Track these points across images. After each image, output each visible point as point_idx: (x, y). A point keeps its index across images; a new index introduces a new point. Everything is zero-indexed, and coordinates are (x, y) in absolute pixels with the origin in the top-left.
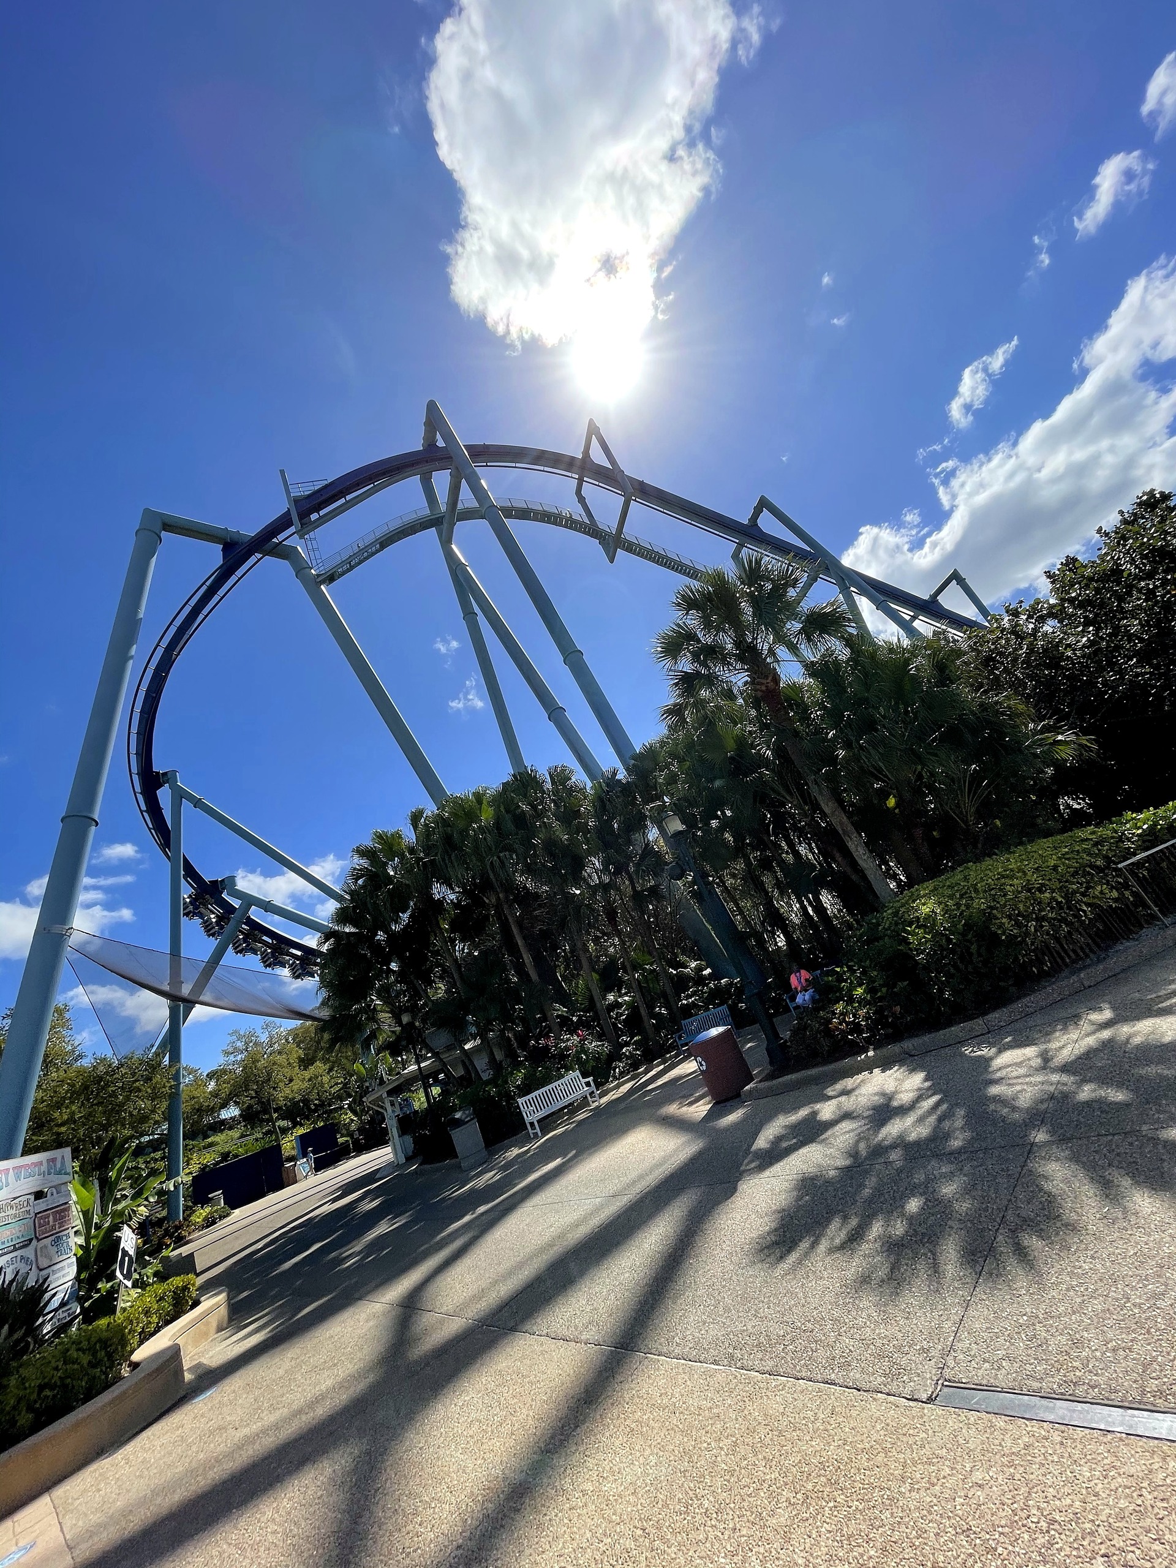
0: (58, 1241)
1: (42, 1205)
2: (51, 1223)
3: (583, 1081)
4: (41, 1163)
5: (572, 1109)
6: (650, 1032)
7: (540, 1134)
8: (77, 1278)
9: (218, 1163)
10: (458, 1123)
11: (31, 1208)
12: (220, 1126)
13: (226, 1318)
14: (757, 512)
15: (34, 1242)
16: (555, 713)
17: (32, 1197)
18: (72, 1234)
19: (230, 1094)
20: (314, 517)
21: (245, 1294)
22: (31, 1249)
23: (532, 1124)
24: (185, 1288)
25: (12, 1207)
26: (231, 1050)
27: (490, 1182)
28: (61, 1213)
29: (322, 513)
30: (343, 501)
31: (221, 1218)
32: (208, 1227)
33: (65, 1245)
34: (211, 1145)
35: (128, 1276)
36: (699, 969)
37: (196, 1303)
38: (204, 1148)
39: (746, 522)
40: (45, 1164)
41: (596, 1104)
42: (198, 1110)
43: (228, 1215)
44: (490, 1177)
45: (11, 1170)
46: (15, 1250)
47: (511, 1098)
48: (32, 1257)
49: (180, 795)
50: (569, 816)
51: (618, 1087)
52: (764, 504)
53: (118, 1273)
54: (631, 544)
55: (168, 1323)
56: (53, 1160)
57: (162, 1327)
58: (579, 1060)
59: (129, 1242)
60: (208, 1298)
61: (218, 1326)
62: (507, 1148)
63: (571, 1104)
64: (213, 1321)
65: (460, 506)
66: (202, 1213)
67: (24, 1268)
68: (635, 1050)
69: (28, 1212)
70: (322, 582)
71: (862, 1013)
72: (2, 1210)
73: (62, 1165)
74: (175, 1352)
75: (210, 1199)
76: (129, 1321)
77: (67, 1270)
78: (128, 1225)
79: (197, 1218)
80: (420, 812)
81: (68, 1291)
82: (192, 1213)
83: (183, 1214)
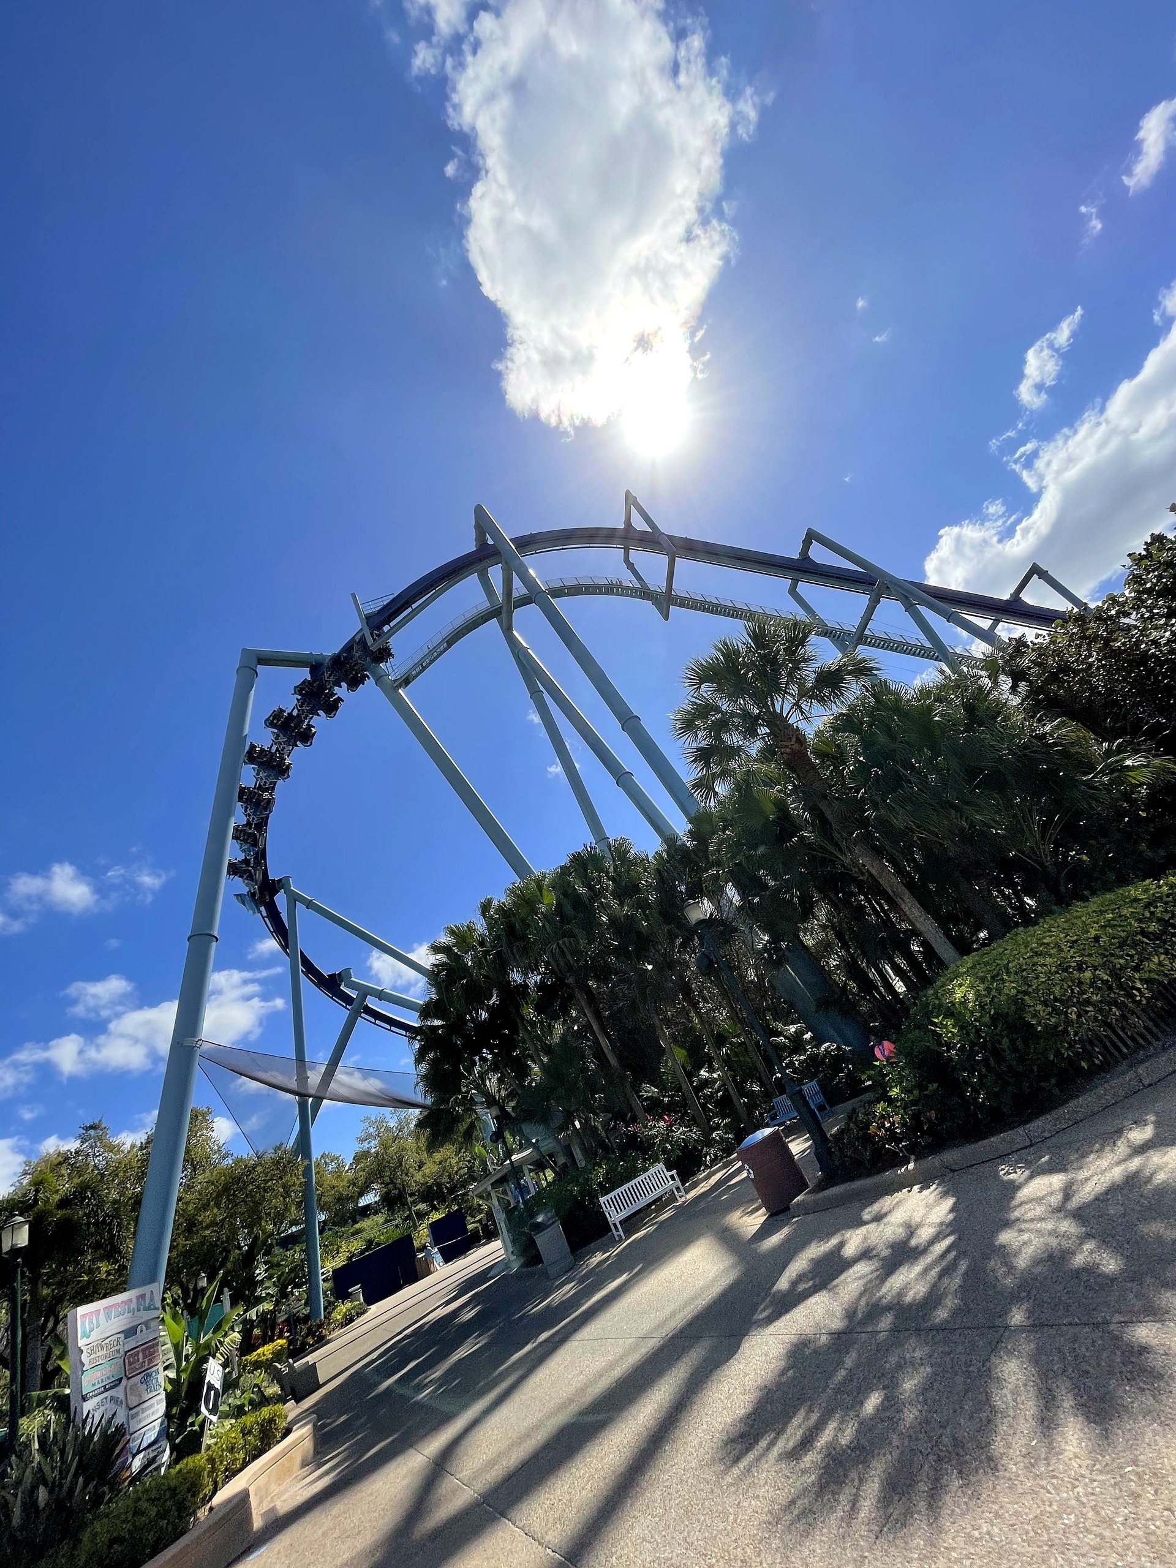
0: (147, 1379)
1: (132, 1343)
2: (141, 1360)
3: (668, 1174)
4: (130, 1301)
5: (659, 1204)
6: (743, 1112)
7: (624, 1237)
8: (168, 1415)
9: (363, 1252)
10: (539, 1227)
11: (121, 1347)
12: (366, 1211)
13: (311, 1452)
14: (807, 545)
15: (124, 1382)
16: (622, 778)
17: (122, 1336)
18: (161, 1369)
19: (365, 1182)
20: (386, 628)
21: (342, 1419)
22: (121, 1388)
23: (615, 1225)
24: (271, 1421)
25: (102, 1348)
27: (564, 1298)
28: (150, 1349)
29: (392, 624)
30: (410, 609)
31: (359, 1314)
32: (347, 1325)
33: (154, 1381)
34: (359, 1231)
35: (213, 1411)
36: (799, 1034)
37: (288, 1432)
38: (353, 1234)
39: (797, 557)
40: (134, 1300)
41: (683, 1199)
42: (339, 1199)
43: (365, 1312)
44: (568, 1290)
45: (102, 1311)
46: (106, 1390)
47: (594, 1197)
48: (121, 1396)
49: (294, 899)
50: (627, 890)
51: (708, 1177)
52: (811, 537)
53: (203, 1409)
54: (683, 599)
55: (255, 1457)
56: (143, 1296)
57: (249, 1463)
58: (665, 1151)
59: (215, 1374)
60: (301, 1427)
61: (303, 1461)
62: (591, 1254)
63: (658, 1199)
64: (297, 1456)
65: (515, 594)
66: (343, 1308)
67: (111, 1406)
68: (726, 1133)
69: (118, 1351)
70: (400, 686)
71: (897, 1118)
72: (93, 1351)
73: (152, 1299)
74: (243, 1499)
75: (351, 1294)
76: (211, 1460)
77: (157, 1408)
78: (214, 1357)
79: (338, 1315)
80: (490, 902)
81: (157, 1429)
82: (333, 1310)
83: (325, 1311)
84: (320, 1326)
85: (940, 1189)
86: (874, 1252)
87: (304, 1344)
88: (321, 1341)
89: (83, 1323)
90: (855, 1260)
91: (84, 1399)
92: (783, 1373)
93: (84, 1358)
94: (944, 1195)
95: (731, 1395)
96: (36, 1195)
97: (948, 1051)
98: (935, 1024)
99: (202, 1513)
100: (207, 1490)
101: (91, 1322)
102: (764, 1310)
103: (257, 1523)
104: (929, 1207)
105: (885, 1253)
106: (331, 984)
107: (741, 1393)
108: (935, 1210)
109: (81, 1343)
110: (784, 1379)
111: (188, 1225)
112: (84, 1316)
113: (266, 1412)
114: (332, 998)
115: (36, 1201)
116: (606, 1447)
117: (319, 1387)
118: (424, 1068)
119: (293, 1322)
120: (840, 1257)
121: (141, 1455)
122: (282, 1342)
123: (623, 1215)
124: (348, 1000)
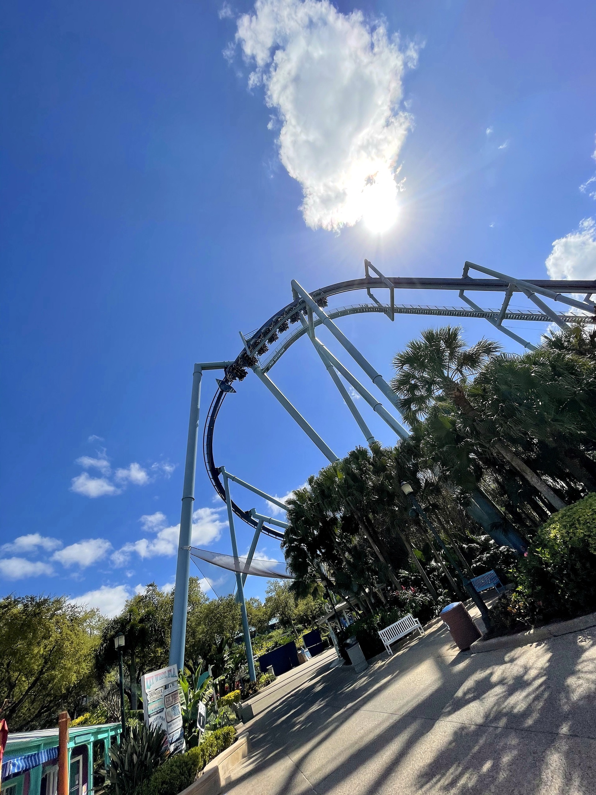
0: (174, 709)
1: (167, 692)
2: (171, 700)
3: (414, 620)
4: (165, 673)
5: (411, 635)
6: (455, 586)
7: (392, 653)
8: (184, 727)
9: (273, 648)
10: (348, 646)
12: (273, 627)
13: (247, 751)
14: (466, 270)
15: (165, 709)
16: (376, 407)
17: (163, 688)
18: (180, 705)
19: (271, 614)
21: (262, 735)
22: (164, 713)
23: (387, 646)
24: (228, 734)
25: (155, 694)
27: (362, 685)
28: (174, 695)
31: (272, 681)
32: (267, 685)
33: (177, 710)
34: (271, 637)
35: (203, 727)
36: (487, 540)
37: (236, 739)
38: (268, 639)
39: (461, 277)
40: (167, 672)
41: (423, 634)
42: (259, 621)
43: (275, 679)
44: (363, 681)
45: (154, 677)
46: (158, 713)
47: (376, 631)
48: (164, 717)
49: (226, 476)
50: (379, 469)
51: (437, 622)
53: (198, 725)
54: (401, 309)
56: (170, 671)
58: (412, 607)
59: (202, 709)
60: (242, 738)
61: (243, 755)
62: (376, 661)
63: (410, 633)
64: (240, 752)
66: (264, 677)
67: (160, 721)
68: (445, 597)
69: (162, 695)
70: (264, 372)
71: (521, 604)
72: (151, 695)
73: (174, 672)
74: (215, 771)
75: (268, 669)
76: (202, 750)
77: (178, 723)
78: (201, 701)
79: (262, 680)
80: (313, 478)
81: (180, 733)
82: (261, 677)
83: (256, 677)
84: (255, 685)
85: (546, 647)
86: (506, 681)
87: (248, 693)
88: (256, 692)
89: (147, 682)
90: (495, 685)
91: (149, 716)
92: (450, 743)
93: (148, 698)
94: (547, 650)
95: (425, 751)
96: (130, 617)
97: (546, 567)
98: (537, 552)
99: (200, 775)
100: (201, 764)
101: (150, 682)
102: (447, 707)
103: (223, 783)
104: (538, 657)
105: (511, 682)
106: (247, 516)
107: (430, 751)
108: (540, 660)
109: (147, 691)
110: (451, 747)
111: (192, 633)
112: (147, 679)
113: (226, 729)
114: (247, 524)
115: (130, 619)
116: (368, 770)
117: (253, 717)
118: (290, 560)
119: (243, 681)
120: (489, 681)
121: (174, 744)
122: (238, 691)
123: (391, 641)
124: (255, 524)
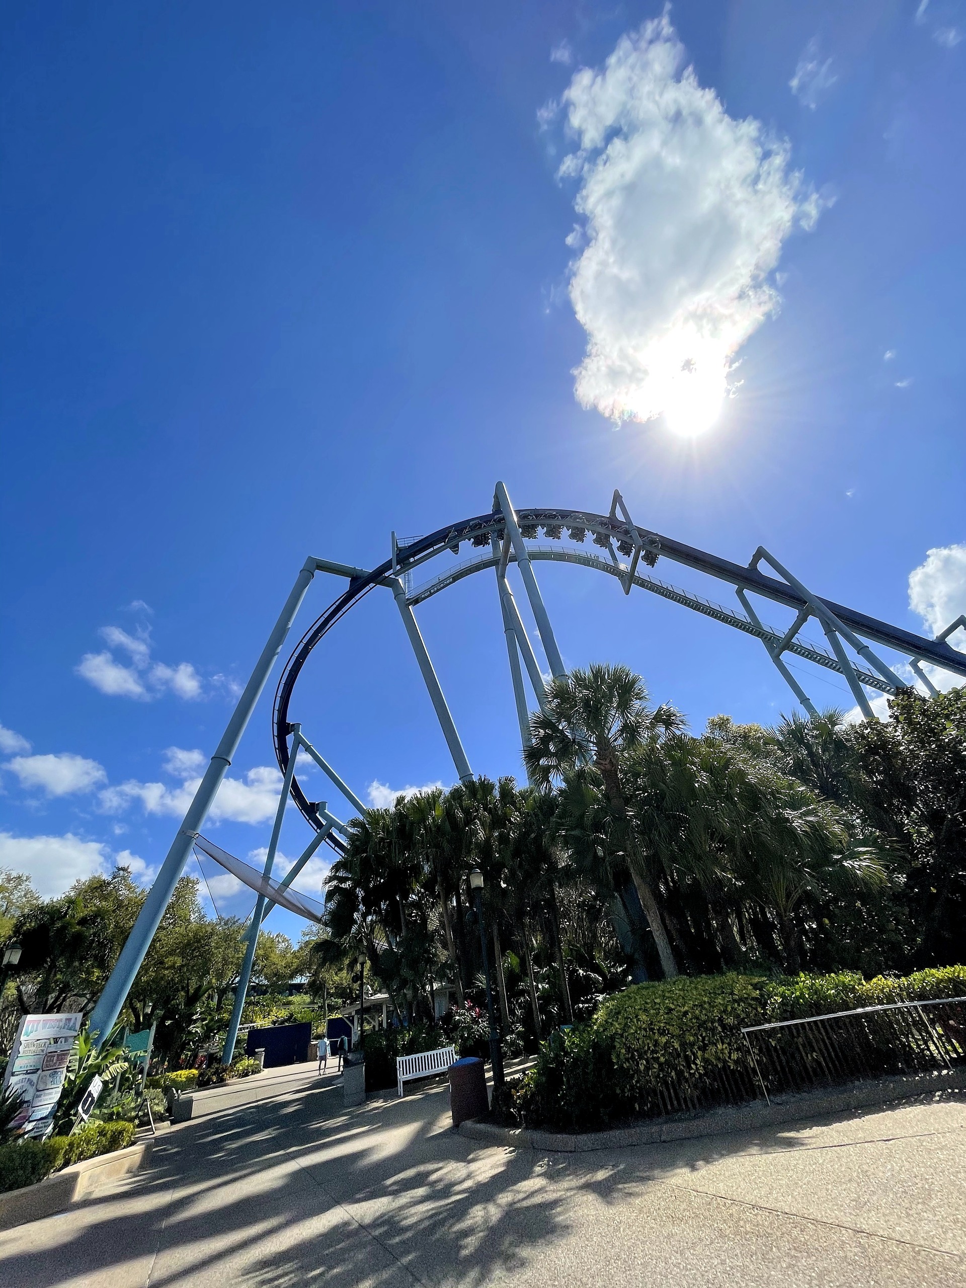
0: (55, 1073)
1: (53, 1048)
2: (54, 1061)
3: (455, 1057)
4: (61, 1020)
5: (443, 1078)
7: (402, 1095)
8: (59, 1103)
9: (283, 1022)
11: (46, 1048)
12: (298, 988)
13: (137, 1164)
14: (756, 558)
15: (39, 1072)
17: (49, 1041)
18: (65, 1071)
20: (411, 560)
21: (175, 1150)
22: (37, 1075)
23: (400, 1082)
24: (121, 1133)
25: (35, 1045)
26: (307, 930)
28: (62, 1056)
30: (430, 550)
31: (254, 1072)
32: (243, 1077)
33: (59, 1077)
34: (289, 1003)
35: (86, 1112)
37: (133, 1143)
38: (284, 1004)
39: (747, 567)
40: (65, 1021)
42: (276, 975)
43: (259, 1072)
46: (27, 1073)
47: (395, 1054)
48: (35, 1081)
49: (299, 741)
52: (760, 553)
53: (80, 1108)
55: (103, 1153)
56: (69, 1020)
57: (97, 1155)
58: (462, 1037)
59: (96, 1087)
60: (139, 1145)
61: (129, 1168)
62: (377, 1098)
63: (443, 1074)
64: (126, 1164)
66: (247, 1062)
67: (26, 1086)
68: (517, 1039)
69: (43, 1051)
70: (411, 604)
72: (27, 1046)
73: (75, 1024)
74: (74, 1177)
75: (256, 1053)
76: (71, 1145)
77: (52, 1096)
78: (100, 1075)
79: (240, 1067)
80: (403, 798)
81: (49, 1110)
82: (241, 1061)
83: (233, 1059)
84: (224, 1070)
86: (438, 1184)
87: (209, 1080)
88: (221, 1082)
89: (28, 1026)
90: (427, 1184)
91: (13, 1074)
93: (21, 1049)
96: (67, 911)
99: (52, 1176)
100: (59, 1162)
101: (33, 1027)
102: (365, 1192)
103: (77, 1196)
104: (492, 1167)
105: (440, 1187)
106: (311, 810)
108: (490, 1171)
109: (23, 1038)
112: (29, 1021)
113: (122, 1124)
114: (308, 821)
115: (66, 914)
117: (190, 1119)
119: (212, 1059)
120: (427, 1178)
121: (34, 1123)
122: (195, 1072)
123: (408, 1077)
124: (319, 825)
